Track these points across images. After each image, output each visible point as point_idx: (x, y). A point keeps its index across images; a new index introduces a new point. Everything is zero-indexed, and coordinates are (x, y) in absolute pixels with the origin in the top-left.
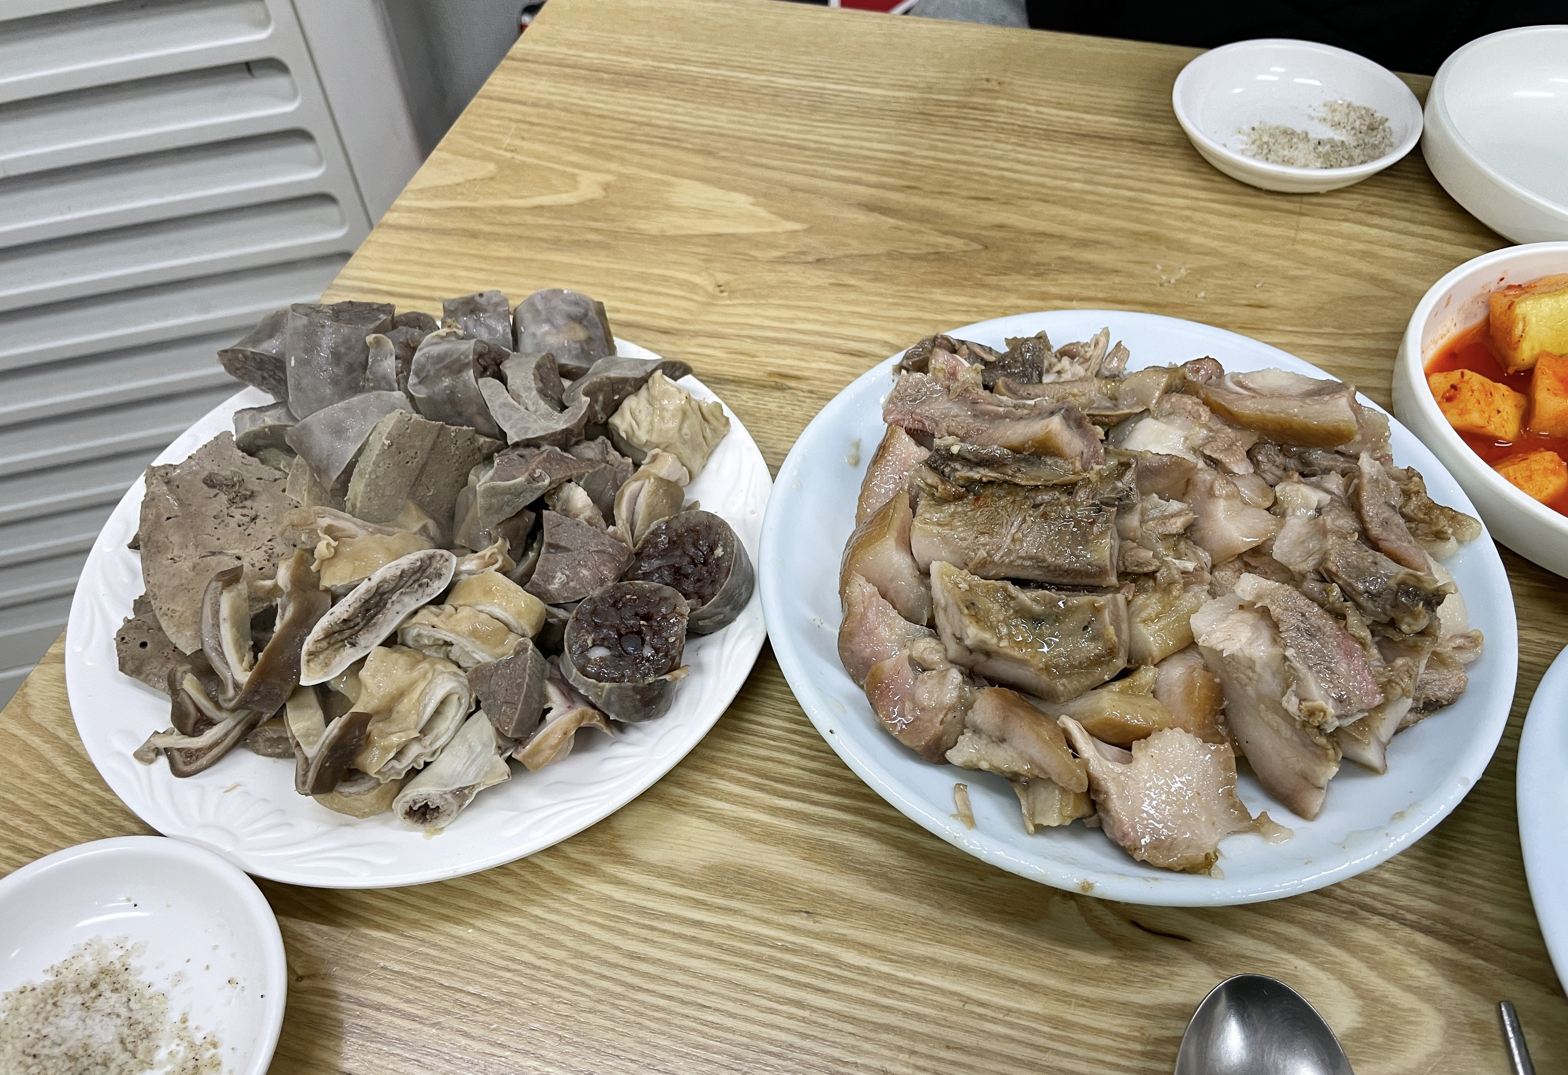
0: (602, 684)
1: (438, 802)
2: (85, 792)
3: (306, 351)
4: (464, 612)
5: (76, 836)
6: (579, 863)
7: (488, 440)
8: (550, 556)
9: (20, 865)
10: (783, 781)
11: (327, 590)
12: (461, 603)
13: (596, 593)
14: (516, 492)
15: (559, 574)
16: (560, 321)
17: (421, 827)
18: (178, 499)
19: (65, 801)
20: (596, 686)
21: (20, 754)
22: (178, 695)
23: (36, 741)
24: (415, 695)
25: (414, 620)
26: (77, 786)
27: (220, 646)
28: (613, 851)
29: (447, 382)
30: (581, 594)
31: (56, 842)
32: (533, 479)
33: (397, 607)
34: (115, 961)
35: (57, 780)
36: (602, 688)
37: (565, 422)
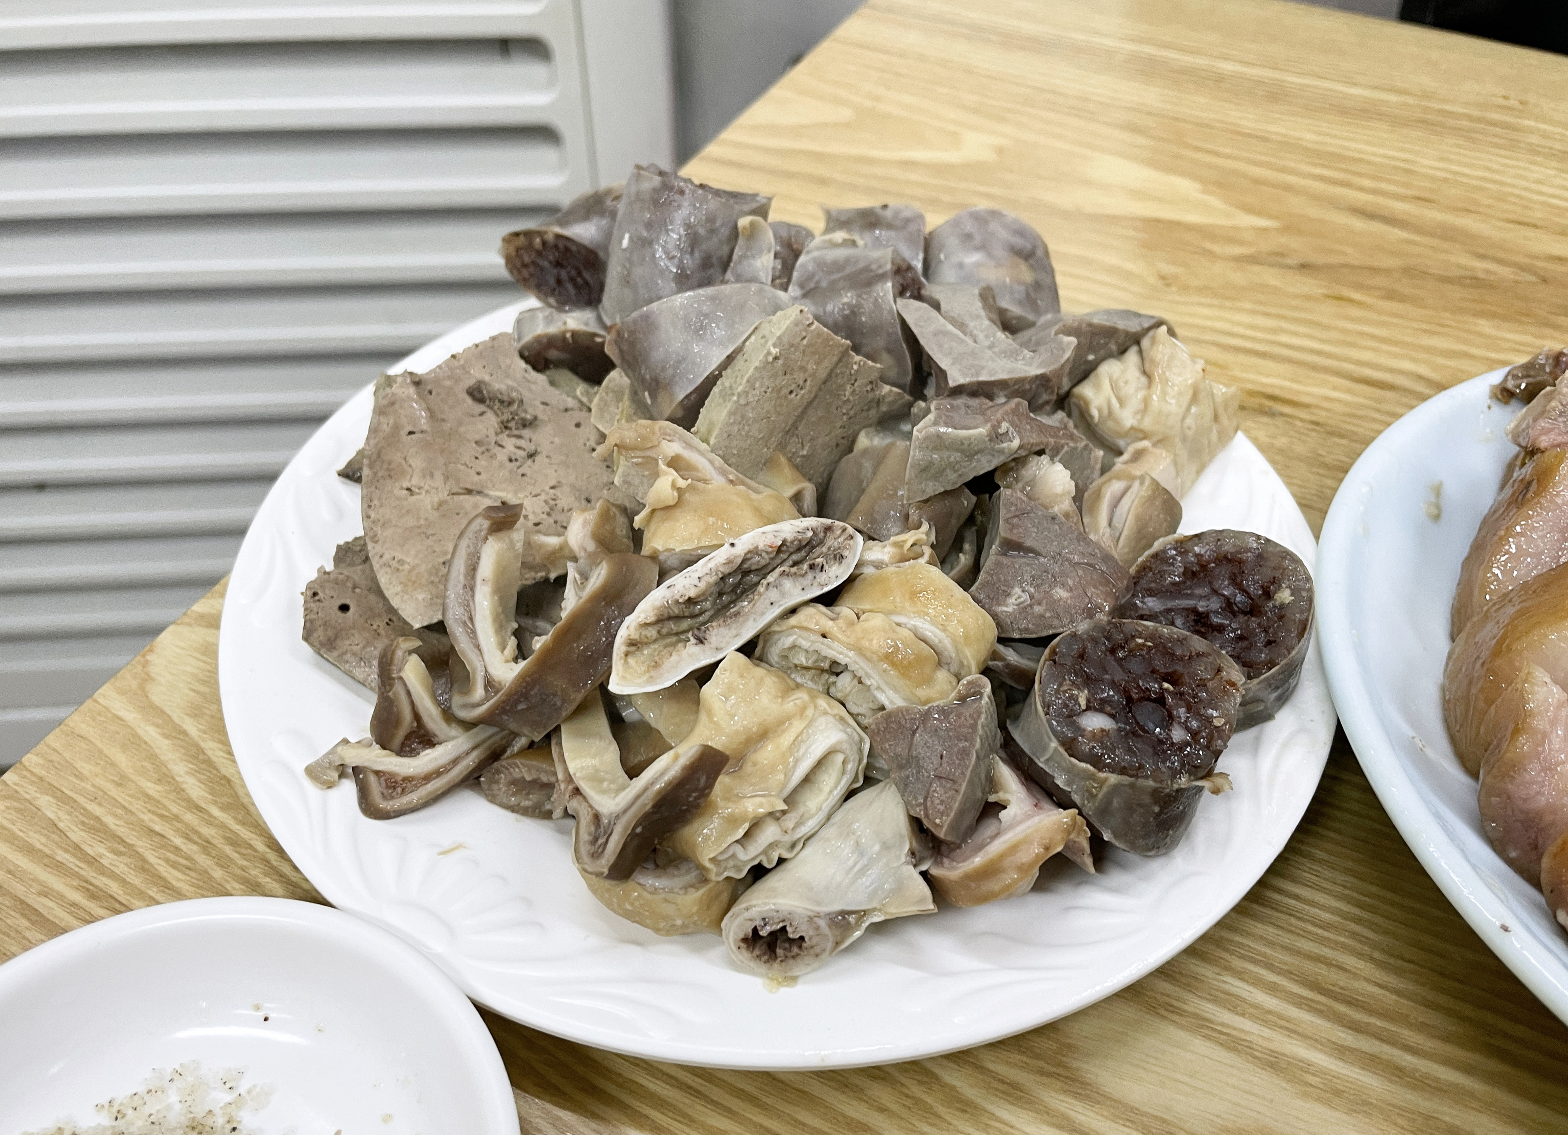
0: (1102, 775)
1: (803, 930)
2: (210, 821)
3: (649, 225)
4: (875, 621)
5: (185, 888)
6: (1002, 1082)
7: (895, 389)
8: (1005, 560)
9: (90, 919)
10: (1350, 1002)
11: (654, 557)
12: (866, 607)
13: (1083, 627)
14: (969, 451)
15: (1017, 590)
16: (1000, 252)
17: (762, 968)
18: (429, 409)
19: (177, 830)
20: (1092, 777)
21: (124, 747)
22: (392, 686)
23: (150, 733)
24: (786, 739)
25: (793, 620)
26: (200, 809)
27: (471, 619)
28: (1060, 1071)
29: (848, 297)
30: (1050, 627)
31: (153, 892)
32: (996, 436)
33: (773, 594)
34: (217, 1111)
35: (173, 796)
36: (1102, 782)
37: (1041, 365)
